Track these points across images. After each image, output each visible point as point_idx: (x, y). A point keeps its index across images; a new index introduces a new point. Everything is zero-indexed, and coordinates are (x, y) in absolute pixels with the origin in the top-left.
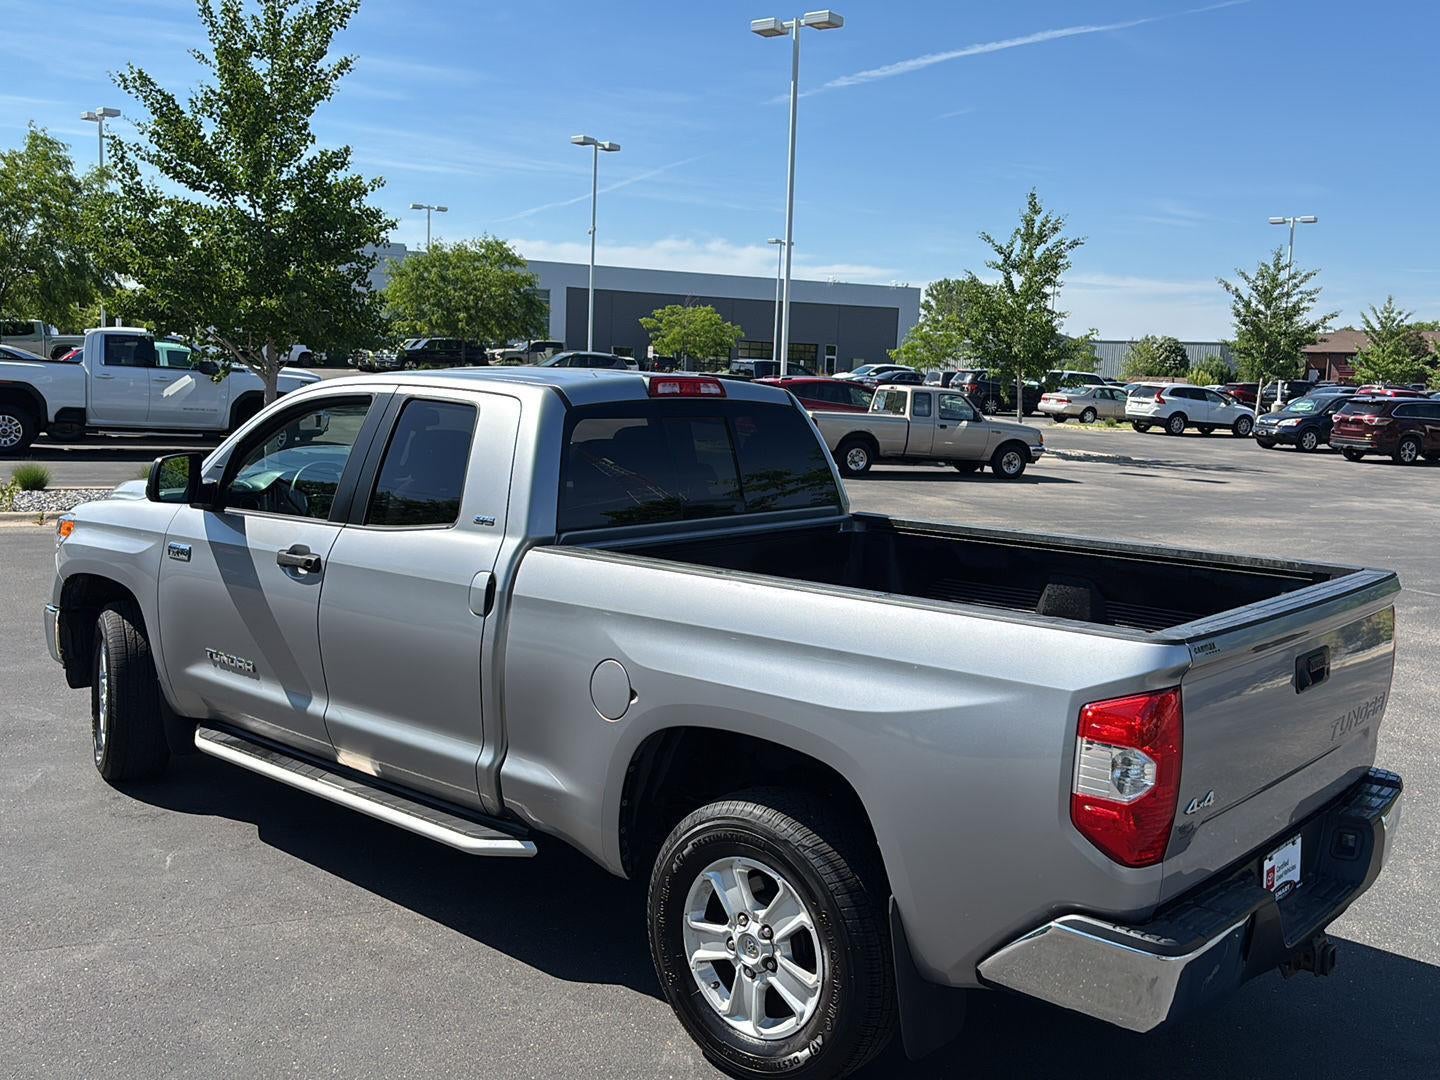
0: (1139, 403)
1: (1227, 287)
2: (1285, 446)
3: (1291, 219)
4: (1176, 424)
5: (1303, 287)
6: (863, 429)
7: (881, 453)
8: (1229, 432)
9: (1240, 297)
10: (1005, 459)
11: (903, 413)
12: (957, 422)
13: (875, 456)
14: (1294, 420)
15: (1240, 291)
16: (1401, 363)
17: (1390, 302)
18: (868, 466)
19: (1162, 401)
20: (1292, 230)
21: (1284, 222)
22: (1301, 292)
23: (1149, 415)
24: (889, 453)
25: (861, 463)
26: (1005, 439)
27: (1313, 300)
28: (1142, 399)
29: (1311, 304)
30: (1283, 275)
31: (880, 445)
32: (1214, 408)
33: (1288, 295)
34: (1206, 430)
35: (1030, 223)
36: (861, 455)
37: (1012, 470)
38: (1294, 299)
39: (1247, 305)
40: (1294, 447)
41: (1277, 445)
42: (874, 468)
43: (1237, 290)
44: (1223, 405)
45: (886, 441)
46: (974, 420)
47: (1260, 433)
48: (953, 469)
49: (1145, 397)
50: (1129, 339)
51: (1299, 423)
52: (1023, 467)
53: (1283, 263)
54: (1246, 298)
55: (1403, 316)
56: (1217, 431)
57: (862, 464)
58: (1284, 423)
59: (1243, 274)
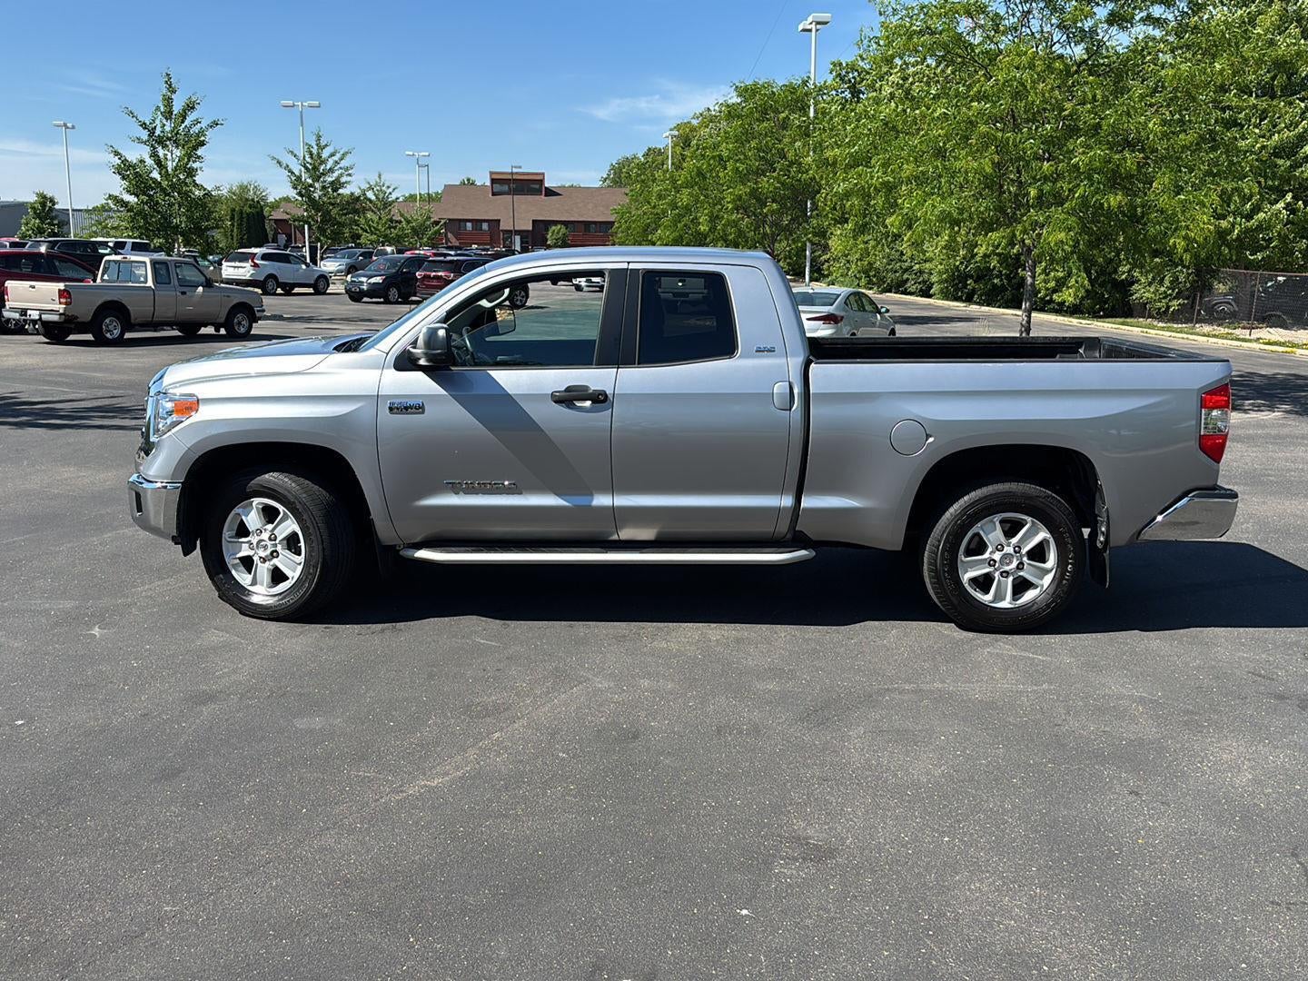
0: (235, 267)
1: (279, 162)
2: (374, 300)
3: (300, 104)
4: (271, 284)
5: (343, 164)
6: (116, 299)
7: (132, 321)
8: (311, 290)
9: (292, 173)
10: (236, 320)
11: (146, 282)
12: (194, 288)
13: (128, 325)
14: (379, 278)
15: (291, 167)
16: (395, 228)
17: (380, 176)
18: (122, 334)
19: (256, 265)
20: (301, 112)
21: (294, 106)
22: (341, 168)
23: (247, 277)
24: (139, 321)
25: (115, 332)
26: (235, 302)
27: (350, 175)
28: (237, 264)
29: (349, 179)
30: (325, 154)
31: (132, 315)
32: (298, 271)
33: (331, 170)
34: (288, 290)
35: (168, 101)
36: (114, 324)
37: (242, 330)
38: (336, 174)
39: (299, 178)
40: (382, 300)
41: (365, 299)
42: (127, 335)
43: (288, 166)
44: (304, 267)
45: (137, 310)
46: (206, 286)
47: (353, 289)
48: (176, 333)
49: (240, 262)
50: (86, 208)
51: (384, 280)
52: (250, 328)
53: (323, 143)
54: (297, 173)
55: (390, 190)
56: (297, 290)
57: (117, 332)
58: (373, 280)
59: (292, 152)
